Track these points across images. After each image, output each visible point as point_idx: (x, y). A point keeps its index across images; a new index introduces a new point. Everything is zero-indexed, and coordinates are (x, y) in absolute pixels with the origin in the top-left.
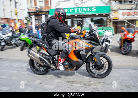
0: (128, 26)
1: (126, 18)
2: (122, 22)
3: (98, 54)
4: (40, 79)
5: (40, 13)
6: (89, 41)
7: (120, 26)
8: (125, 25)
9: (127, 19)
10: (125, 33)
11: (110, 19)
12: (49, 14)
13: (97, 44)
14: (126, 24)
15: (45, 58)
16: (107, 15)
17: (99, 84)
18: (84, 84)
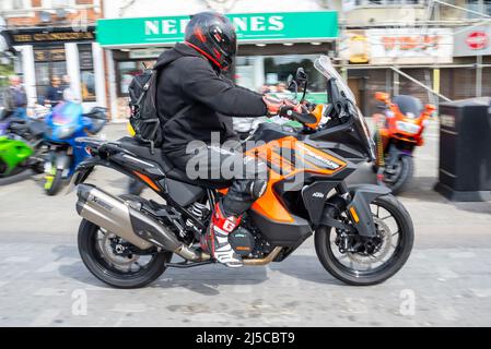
0: (406, 88)
1: (395, 59)
2: (383, 73)
3: (363, 193)
4: (55, 307)
5: (55, 36)
6: (332, 145)
7: (374, 87)
8: (392, 85)
9: (399, 62)
10: (391, 114)
11: (337, 62)
12: (94, 38)
13: (361, 155)
14: (397, 82)
15: (156, 219)
16: (327, 48)
17: (291, 310)
18: (233, 313)
